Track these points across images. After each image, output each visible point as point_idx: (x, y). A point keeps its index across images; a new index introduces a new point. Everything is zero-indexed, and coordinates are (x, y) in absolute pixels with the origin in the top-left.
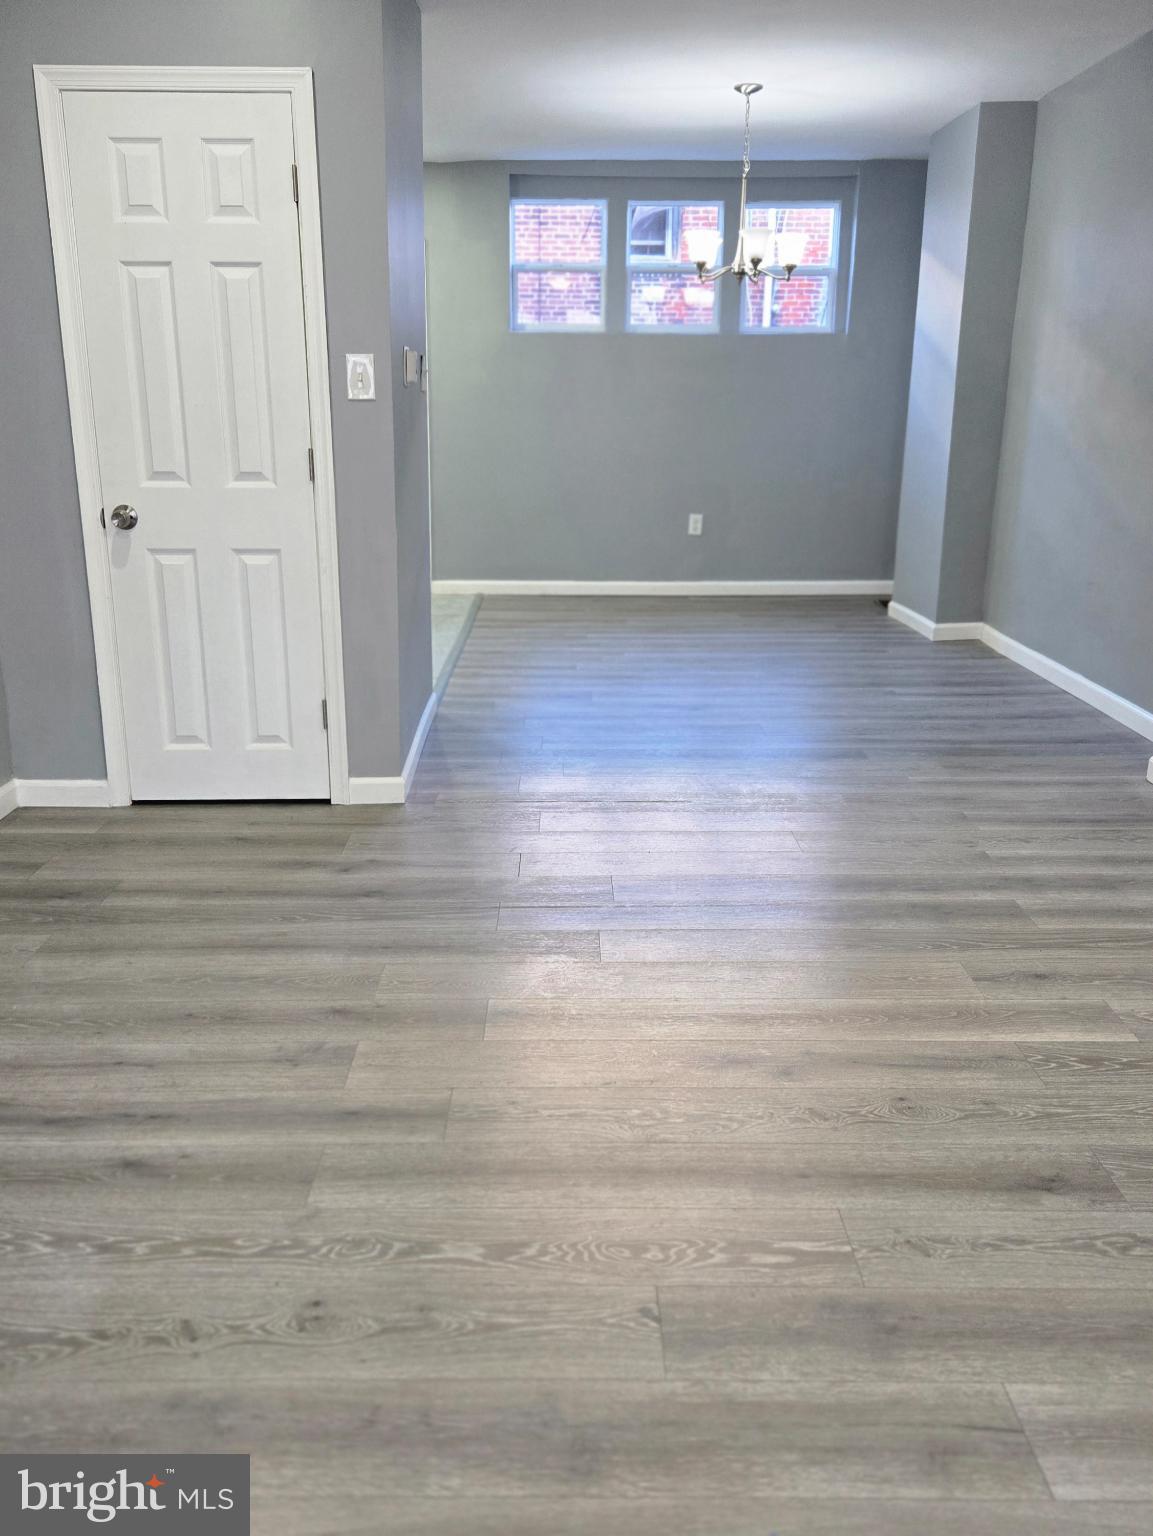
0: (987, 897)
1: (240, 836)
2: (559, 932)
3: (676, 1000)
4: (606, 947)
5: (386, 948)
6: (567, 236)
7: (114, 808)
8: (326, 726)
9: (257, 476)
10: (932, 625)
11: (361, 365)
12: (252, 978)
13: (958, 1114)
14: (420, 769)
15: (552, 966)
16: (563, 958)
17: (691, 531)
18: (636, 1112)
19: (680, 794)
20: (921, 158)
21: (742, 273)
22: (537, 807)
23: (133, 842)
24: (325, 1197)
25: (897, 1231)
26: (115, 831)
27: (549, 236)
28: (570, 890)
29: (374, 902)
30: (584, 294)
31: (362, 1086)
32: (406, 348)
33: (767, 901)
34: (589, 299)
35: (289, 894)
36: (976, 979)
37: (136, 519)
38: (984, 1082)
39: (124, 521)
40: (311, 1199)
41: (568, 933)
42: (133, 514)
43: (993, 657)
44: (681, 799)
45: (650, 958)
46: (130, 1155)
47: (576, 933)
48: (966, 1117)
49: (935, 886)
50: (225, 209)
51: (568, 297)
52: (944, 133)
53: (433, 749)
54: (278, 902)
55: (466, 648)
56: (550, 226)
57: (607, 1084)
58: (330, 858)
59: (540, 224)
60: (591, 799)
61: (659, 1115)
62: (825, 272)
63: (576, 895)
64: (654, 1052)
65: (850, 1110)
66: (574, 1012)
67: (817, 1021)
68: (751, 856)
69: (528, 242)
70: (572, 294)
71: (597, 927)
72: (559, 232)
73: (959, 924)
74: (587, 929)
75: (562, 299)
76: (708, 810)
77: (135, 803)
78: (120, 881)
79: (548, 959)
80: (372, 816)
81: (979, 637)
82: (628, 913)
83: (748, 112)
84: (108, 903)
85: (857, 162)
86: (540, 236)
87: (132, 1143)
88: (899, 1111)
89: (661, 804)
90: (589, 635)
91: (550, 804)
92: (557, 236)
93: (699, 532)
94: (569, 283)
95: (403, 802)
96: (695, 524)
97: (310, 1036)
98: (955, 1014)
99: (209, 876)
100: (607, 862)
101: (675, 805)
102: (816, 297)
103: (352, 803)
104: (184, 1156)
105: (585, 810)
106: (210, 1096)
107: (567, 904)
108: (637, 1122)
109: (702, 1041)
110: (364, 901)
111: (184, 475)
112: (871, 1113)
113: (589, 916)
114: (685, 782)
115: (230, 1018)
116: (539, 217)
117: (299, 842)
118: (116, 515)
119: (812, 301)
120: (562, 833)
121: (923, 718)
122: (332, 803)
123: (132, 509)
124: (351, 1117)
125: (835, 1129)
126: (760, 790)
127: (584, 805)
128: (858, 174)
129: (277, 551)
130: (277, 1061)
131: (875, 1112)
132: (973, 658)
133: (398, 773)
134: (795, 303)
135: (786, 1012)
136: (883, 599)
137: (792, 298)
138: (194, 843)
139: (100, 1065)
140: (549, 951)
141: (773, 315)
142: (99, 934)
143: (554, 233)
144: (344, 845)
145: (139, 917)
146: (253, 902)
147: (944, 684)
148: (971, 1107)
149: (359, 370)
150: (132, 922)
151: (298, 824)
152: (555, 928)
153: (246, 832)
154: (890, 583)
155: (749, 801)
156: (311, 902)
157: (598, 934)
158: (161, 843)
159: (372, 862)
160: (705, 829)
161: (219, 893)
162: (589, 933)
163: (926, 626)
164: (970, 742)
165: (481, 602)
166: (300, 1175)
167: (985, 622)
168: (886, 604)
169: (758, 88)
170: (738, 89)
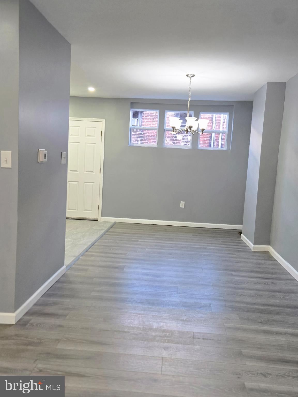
10: (252, 245)
17: (181, 207)
20: (251, 101)
30: (170, 137)
34: (171, 138)
52: (257, 93)
81: (269, 251)
85: (234, 101)
93: (183, 207)
95: (14, 324)
96: (182, 204)
121: (239, 289)
128: (234, 105)
132: (265, 260)
133: (13, 312)
141: (222, 144)
154: (242, 226)
163: (251, 245)
167: (271, 246)
168: (241, 233)
169: (194, 76)
170: (187, 76)
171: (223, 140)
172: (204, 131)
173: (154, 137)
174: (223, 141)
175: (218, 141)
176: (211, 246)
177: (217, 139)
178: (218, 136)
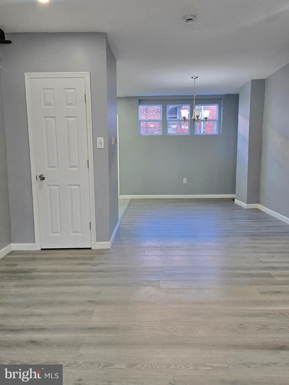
0: (263, 272)
1: (68, 257)
2: (149, 281)
3: (180, 298)
4: (161, 285)
5: (104, 285)
6: (153, 115)
7: (36, 251)
8: (90, 229)
9: (75, 167)
10: (246, 205)
11: (101, 140)
12: (68, 293)
13: (257, 329)
14: (114, 240)
15: (147, 289)
16: (150, 287)
17: (184, 183)
18: (169, 328)
19: (181, 246)
20: (238, 94)
21: (194, 120)
22: (144, 249)
23: (41, 259)
24: (84, 351)
25: (240, 361)
26: (36, 256)
27: (149, 115)
28: (152, 270)
29: (101, 273)
30: (157, 128)
31: (95, 321)
32: (112, 136)
33: (204, 273)
35: (80, 271)
36: (260, 293)
37: (45, 178)
38: (264, 320)
39: (42, 178)
40: (80, 351)
41: (152, 281)
42: (44, 177)
43: (262, 213)
44: (182, 247)
45: (173, 287)
46: (33, 339)
47: (153, 281)
48: (259, 329)
49: (248, 269)
50: (68, 104)
51: (154, 129)
52: (242, 88)
53: (118, 235)
54: (76, 273)
55: (127, 211)
56: (149, 113)
57: (161, 320)
58: (90, 262)
59: (147, 112)
60: (158, 247)
61: (175, 329)
62: (215, 120)
63: (154, 271)
64: (174, 312)
65: (227, 328)
66: (152, 301)
67: (218, 304)
68: (200, 261)
69: (144, 117)
70: (154, 128)
71: (159, 279)
72: (151, 114)
73: (255, 279)
74: (156, 280)
75: (152, 129)
76: (189, 250)
77: (42, 249)
78: (36, 269)
79: (146, 288)
80: (101, 252)
81: (258, 208)
82: (167, 276)
83: (195, 83)
84: (33, 274)
85: (222, 95)
86: (147, 115)
87: (34, 336)
88: (241, 328)
89: (176, 248)
90: (158, 208)
91: (148, 249)
92: (151, 115)
93: (186, 183)
94: (154, 126)
95: (110, 248)
96: (185, 181)
97: (82, 308)
98: (255, 302)
99: (59, 267)
100: (162, 263)
101: (180, 249)
102: (214, 128)
103: (97, 249)
104: (47, 340)
105: (157, 250)
106: (55, 324)
107: (151, 274)
108: (169, 331)
109: (186, 309)
110: (98, 273)
111: (57, 167)
112: (233, 328)
113: (157, 277)
114: (183, 243)
115: (62, 303)
116: (147, 111)
117: (83, 258)
118: (40, 177)
119: (213, 129)
120: (150, 256)
121: (244, 227)
122: (92, 249)
123: (44, 176)
124: (91, 329)
125: (223, 333)
126: (202, 245)
127: (156, 249)
128: (222, 97)
129: (79, 185)
130: (73, 314)
131: (234, 328)
132: (256, 213)
133: (109, 241)
134: (209, 129)
135: (209, 301)
136: (233, 199)
137: (208, 128)
138: (56, 259)
139: (27, 315)
140: (146, 285)
142: (30, 282)
143: (150, 114)
144: (94, 259)
145: (40, 277)
146: (71, 273)
147: (250, 219)
148: (260, 327)
149: (100, 141)
150: (39, 279)
151: (83, 254)
152: (148, 280)
153: (69, 256)
154: (235, 195)
155: (199, 248)
156: (85, 273)
157: (159, 281)
158: (48, 259)
159: (101, 263)
160: (188, 255)
161: (61, 271)
162: (157, 281)
163: (244, 205)
164: (257, 233)
165: (132, 200)
166: (77, 345)
167: (259, 204)
168: (234, 200)
169: (197, 77)
170: (192, 78)
171: (204, 128)
172: (207, 119)
173: (143, 129)
174: (205, 130)
175: (201, 130)
176: (215, 208)
177: (199, 128)
178: (200, 125)
